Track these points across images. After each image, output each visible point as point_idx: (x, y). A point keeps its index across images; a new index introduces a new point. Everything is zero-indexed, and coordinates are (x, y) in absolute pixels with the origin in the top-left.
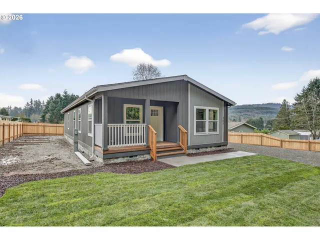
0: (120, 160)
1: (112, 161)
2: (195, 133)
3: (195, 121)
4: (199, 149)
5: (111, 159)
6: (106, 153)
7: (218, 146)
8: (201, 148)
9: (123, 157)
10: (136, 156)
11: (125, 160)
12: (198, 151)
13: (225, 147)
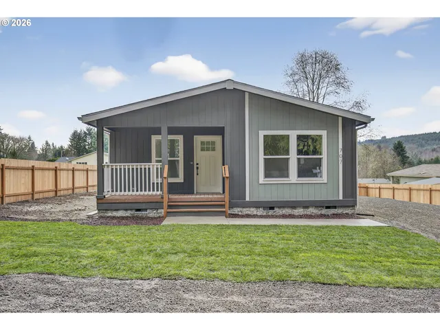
0: (120, 214)
1: (109, 214)
2: (262, 180)
3: (262, 157)
4: (272, 208)
5: (108, 210)
6: (100, 201)
7: (328, 207)
8: (279, 207)
9: (126, 210)
10: (146, 210)
11: (128, 214)
12: (271, 212)
13: (349, 211)
